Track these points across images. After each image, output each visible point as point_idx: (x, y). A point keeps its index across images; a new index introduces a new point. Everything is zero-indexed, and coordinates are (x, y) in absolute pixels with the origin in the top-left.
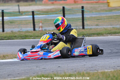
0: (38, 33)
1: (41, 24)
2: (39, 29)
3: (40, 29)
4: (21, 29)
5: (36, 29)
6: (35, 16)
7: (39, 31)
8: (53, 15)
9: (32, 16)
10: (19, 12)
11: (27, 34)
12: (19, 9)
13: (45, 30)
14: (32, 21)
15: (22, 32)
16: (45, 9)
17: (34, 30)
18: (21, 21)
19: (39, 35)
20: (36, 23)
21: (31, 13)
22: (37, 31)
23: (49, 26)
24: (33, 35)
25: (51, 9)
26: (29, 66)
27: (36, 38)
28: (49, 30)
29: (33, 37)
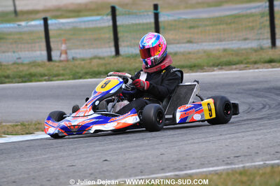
0: (58, 66)
1: (63, 47)
2: (60, 56)
3: (63, 57)
4: (19, 58)
7: (61, 61)
10: (16, 12)
11: (33, 70)
12: (15, 6)
13: (73, 59)
15: (22, 64)
17: (50, 58)
19: (61, 72)
22: (55, 61)
24: (46, 72)
27: (55, 78)
28: (83, 60)
29: (46, 78)
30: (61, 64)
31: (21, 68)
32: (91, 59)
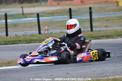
0: (44, 36)
1: (46, 27)
2: (45, 32)
3: (46, 32)
4: (26, 33)
5: (42, 32)
6: (40, 18)
7: (45, 34)
8: (59, 17)
9: (36, 18)
10: (23, 14)
11: (32, 38)
12: (23, 11)
13: (51, 33)
14: (37, 24)
15: (27, 35)
16: (50, 10)
17: (40, 33)
18: (25, 23)
19: (45, 38)
20: (41, 26)
21: (36, 15)
22: (42, 34)
23: (55, 29)
24: (38, 39)
25: (57, 10)
26: (35, 74)
28: (56, 33)
29: (38, 41)
30: (45, 35)
31: (26, 37)
32: (59, 33)
